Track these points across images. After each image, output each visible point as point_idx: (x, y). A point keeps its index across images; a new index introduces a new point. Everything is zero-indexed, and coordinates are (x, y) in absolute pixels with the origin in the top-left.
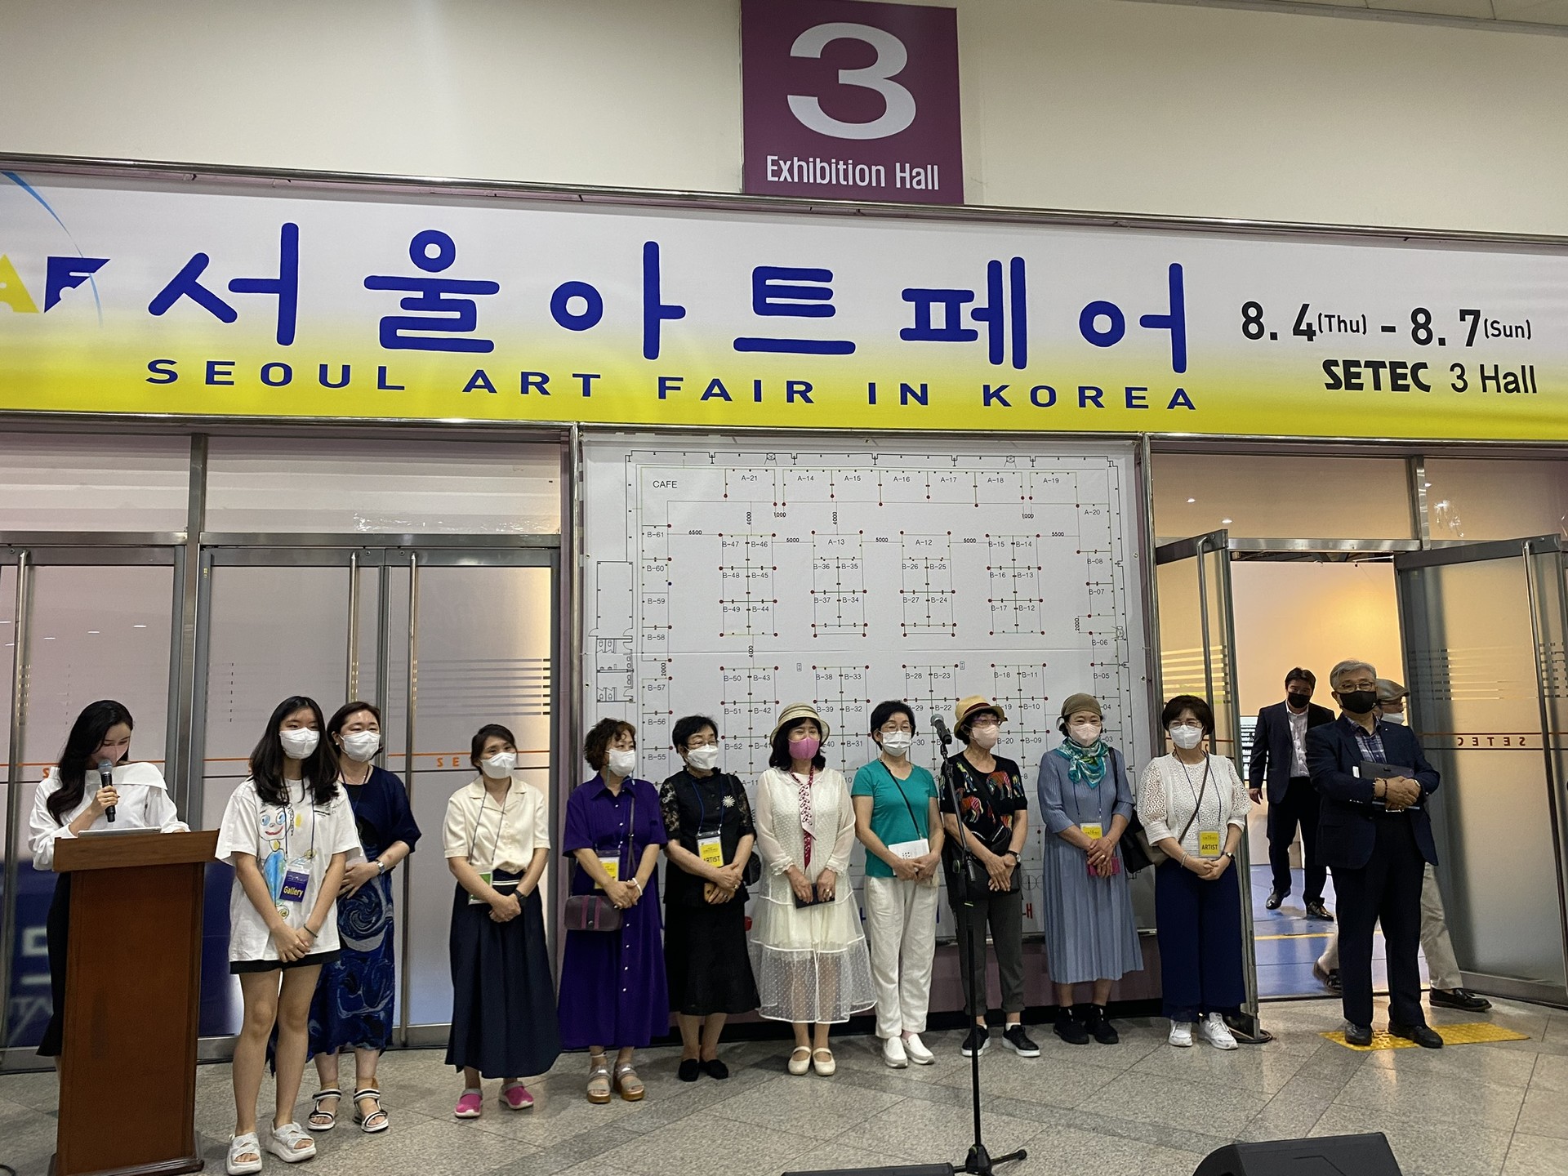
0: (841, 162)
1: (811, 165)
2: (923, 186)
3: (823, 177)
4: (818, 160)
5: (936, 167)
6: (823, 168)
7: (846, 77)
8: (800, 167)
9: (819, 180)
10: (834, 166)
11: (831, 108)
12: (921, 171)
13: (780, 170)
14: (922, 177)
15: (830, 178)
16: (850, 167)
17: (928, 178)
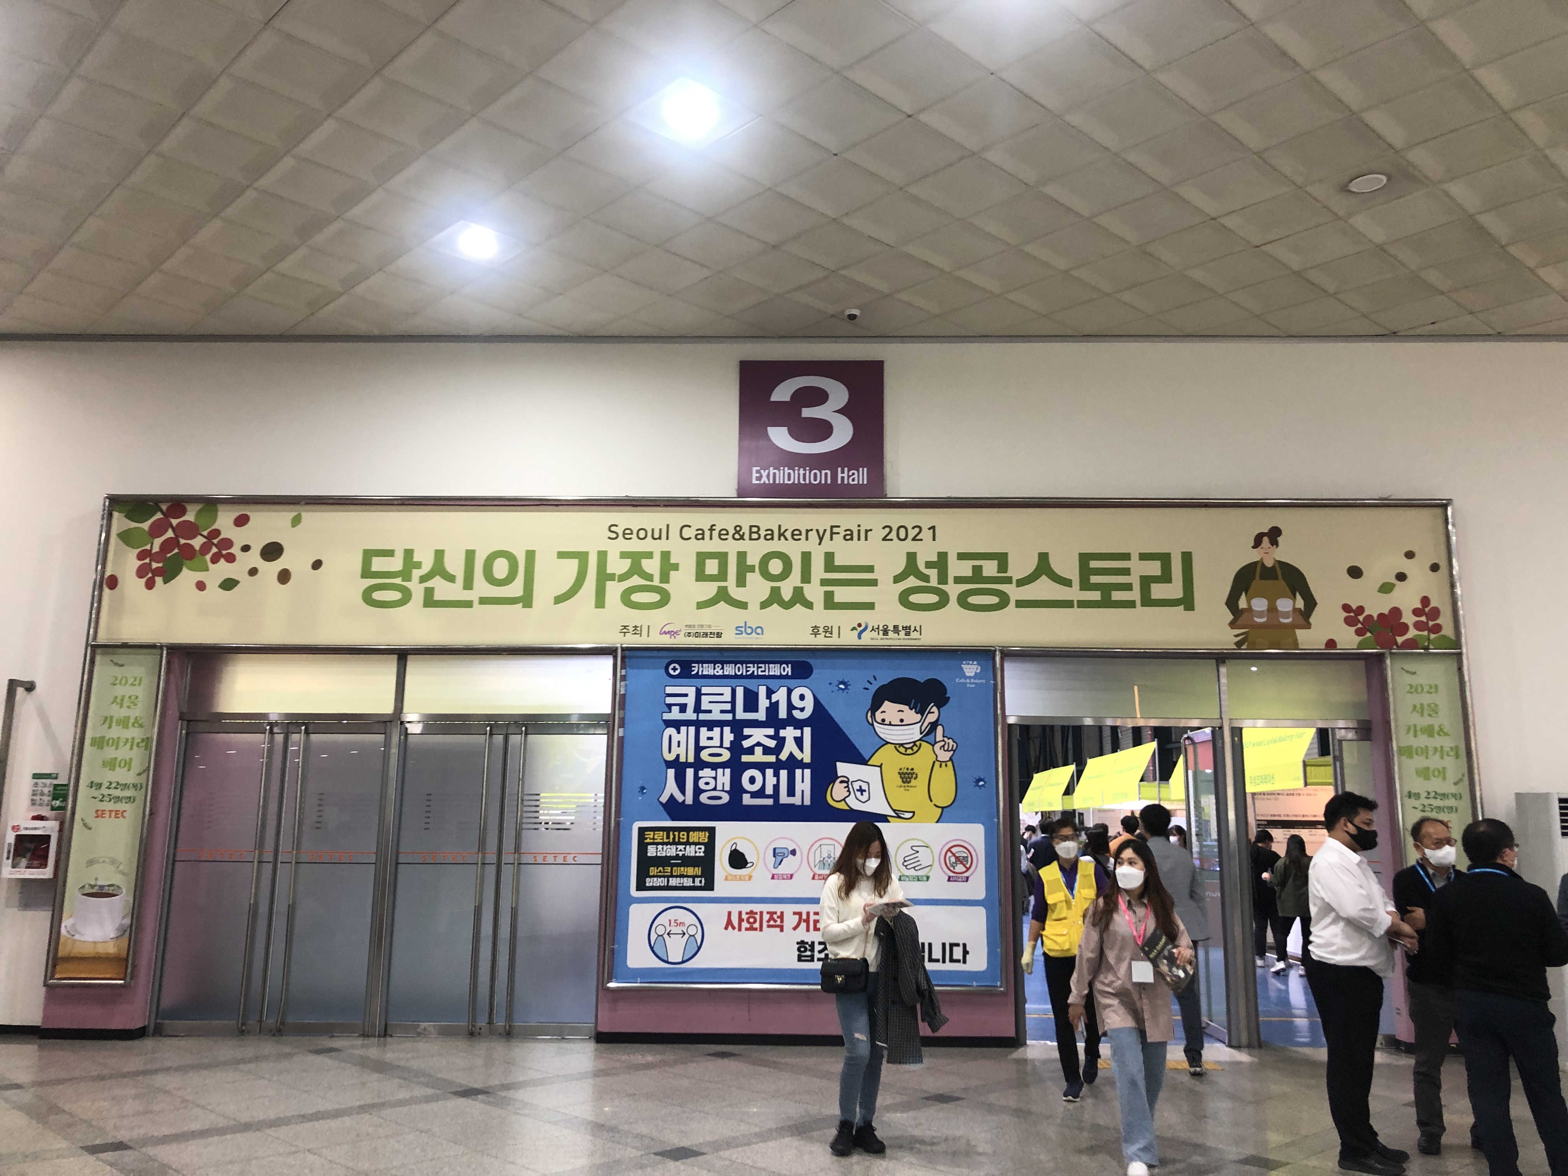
0: (802, 469)
1: (782, 472)
2: (856, 482)
3: (789, 480)
4: (786, 468)
5: (865, 469)
6: (789, 474)
7: (807, 412)
8: (774, 474)
9: (786, 482)
10: (796, 472)
11: (797, 435)
12: (856, 472)
13: (761, 476)
14: (856, 476)
15: (794, 479)
16: (808, 472)
17: (860, 477)
